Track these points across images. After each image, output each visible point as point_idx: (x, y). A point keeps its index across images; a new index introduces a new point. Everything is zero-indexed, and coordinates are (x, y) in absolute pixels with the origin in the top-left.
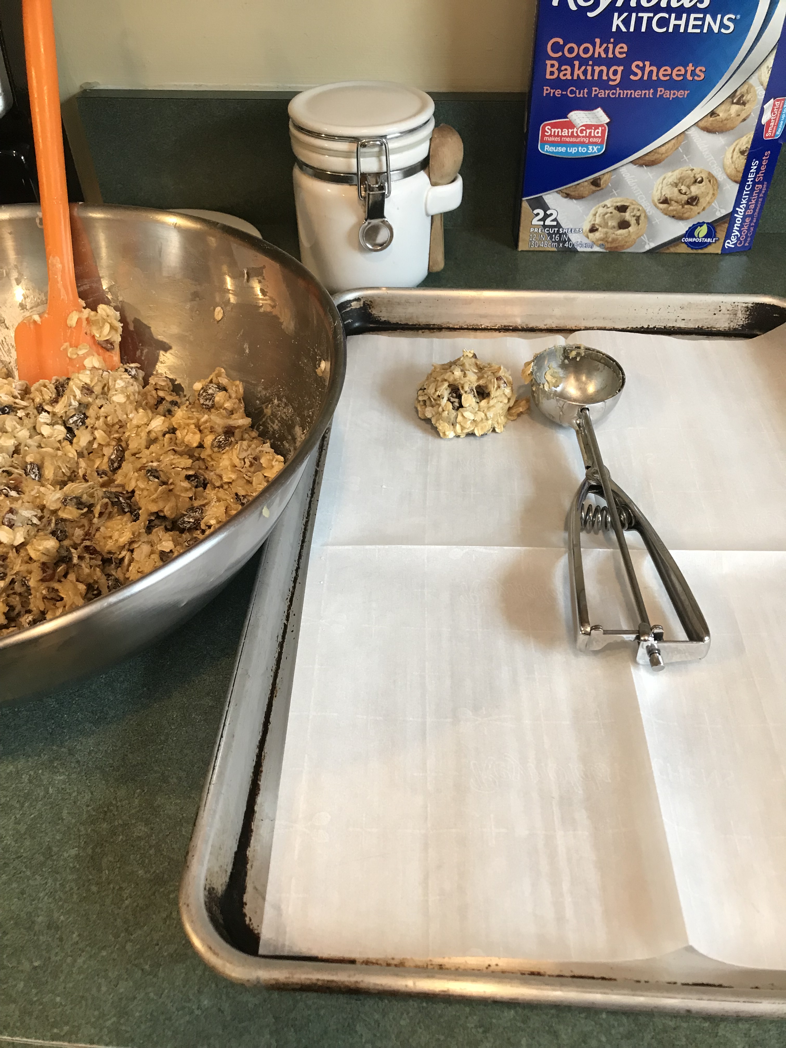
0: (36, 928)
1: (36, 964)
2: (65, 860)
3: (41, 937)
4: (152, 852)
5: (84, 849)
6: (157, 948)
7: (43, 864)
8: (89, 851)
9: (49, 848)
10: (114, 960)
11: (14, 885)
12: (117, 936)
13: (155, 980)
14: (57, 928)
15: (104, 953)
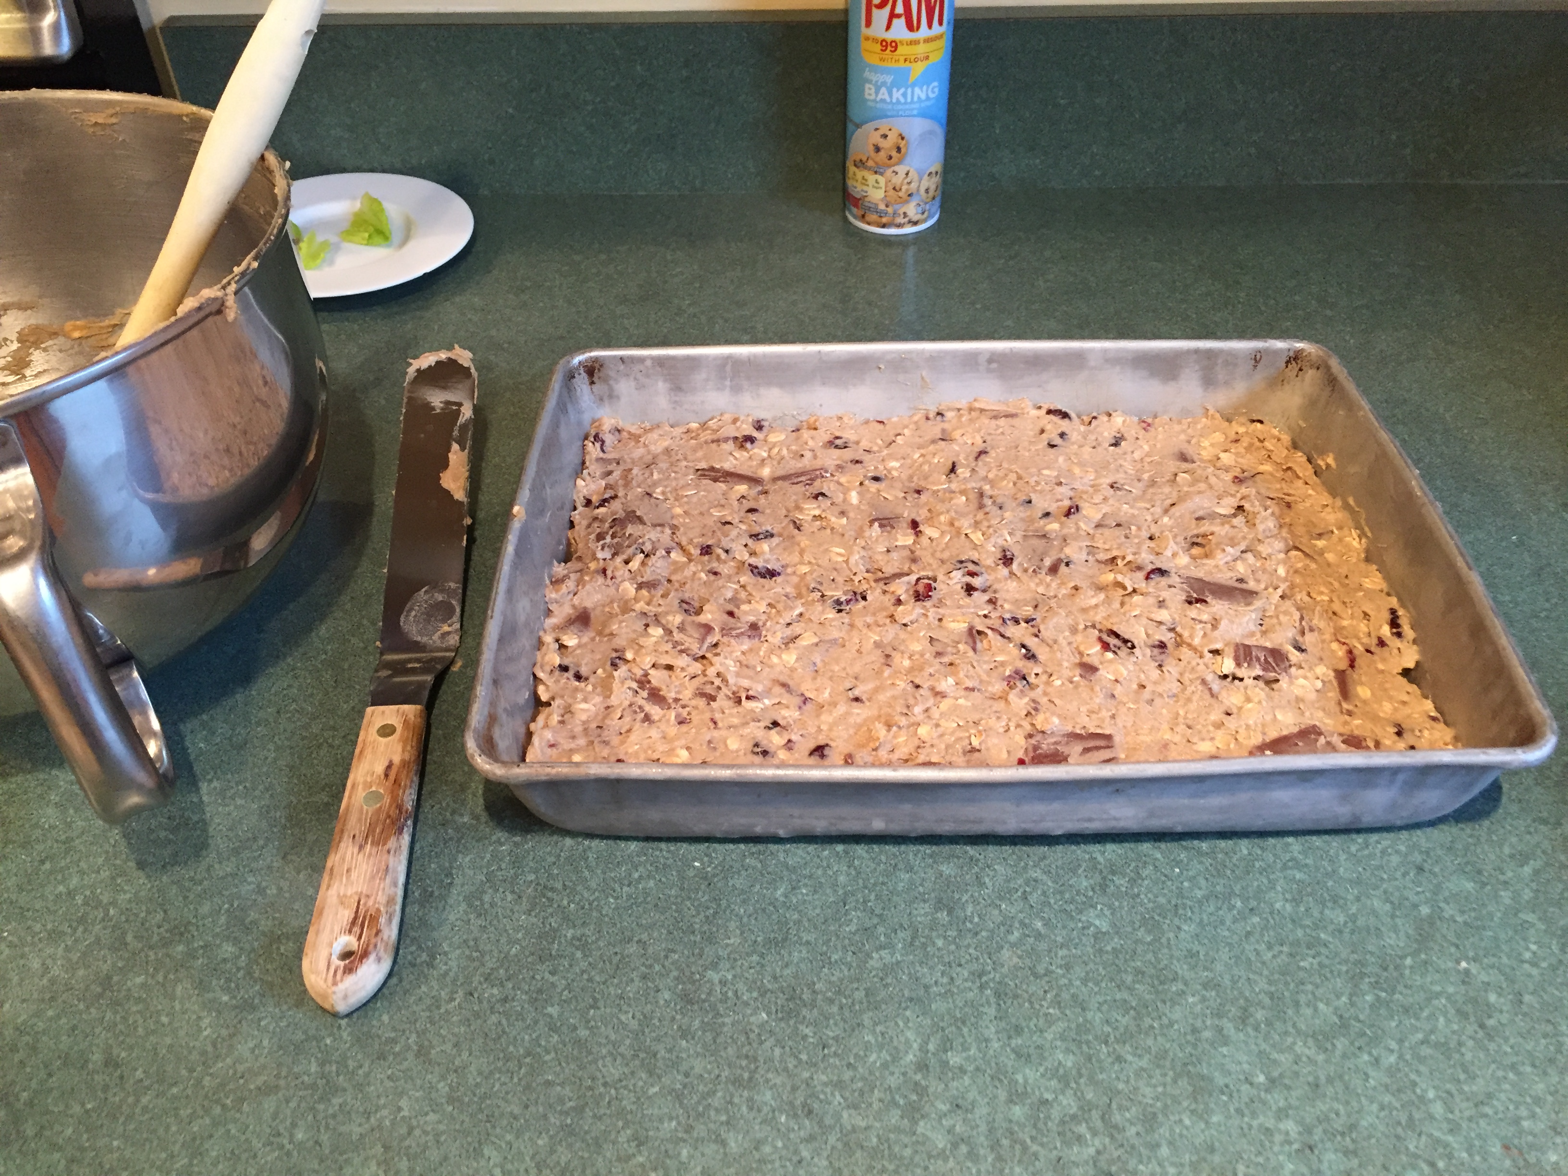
0: (90, 1066)
1: (89, 1106)
2: (129, 990)
3: (96, 1077)
4: (240, 974)
5: (153, 977)
6: (241, 1081)
7: (101, 996)
8: (160, 978)
9: (109, 978)
10: (187, 1097)
11: (64, 1021)
12: (191, 1070)
13: (238, 1115)
14: (117, 1066)
15: (175, 1090)
